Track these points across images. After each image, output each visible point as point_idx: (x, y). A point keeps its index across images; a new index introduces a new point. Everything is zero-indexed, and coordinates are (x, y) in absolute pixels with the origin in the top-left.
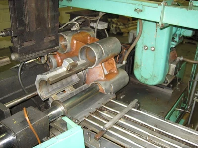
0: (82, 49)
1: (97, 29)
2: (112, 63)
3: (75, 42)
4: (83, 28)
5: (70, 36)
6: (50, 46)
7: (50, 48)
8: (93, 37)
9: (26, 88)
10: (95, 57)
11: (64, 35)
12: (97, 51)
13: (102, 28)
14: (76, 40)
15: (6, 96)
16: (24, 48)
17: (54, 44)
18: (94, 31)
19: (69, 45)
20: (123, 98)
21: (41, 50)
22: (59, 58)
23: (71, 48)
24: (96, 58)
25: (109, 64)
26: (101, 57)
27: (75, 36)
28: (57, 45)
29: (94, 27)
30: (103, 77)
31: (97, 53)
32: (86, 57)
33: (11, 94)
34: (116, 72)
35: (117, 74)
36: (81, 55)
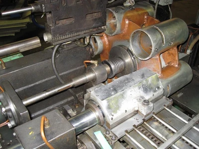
0: (135, 33)
1: (158, 5)
2: (172, 54)
3: (127, 22)
4: (140, 3)
5: (121, 13)
6: (94, 25)
7: (94, 28)
8: (152, 16)
9: (60, 74)
10: (151, 46)
11: (114, 13)
12: (155, 39)
13: (165, 4)
14: (129, 20)
15: (37, 83)
16: (59, 28)
17: (100, 24)
18: (154, 7)
19: (118, 25)
20: (180, 97)
21: (82, 31)
22: (106, 39)
23: (122, 29)
24: (153, 49)
25: (170, 54)
26: (160, 47)
27: (128, 15)
28: (104, 24)
29: (155, 2)
30: (158, 73)
31: (155, 41)
32: (140, 43)
33: (44, 80)
34: (176, 66)
35: (178, 69)
36: (133, 40)
